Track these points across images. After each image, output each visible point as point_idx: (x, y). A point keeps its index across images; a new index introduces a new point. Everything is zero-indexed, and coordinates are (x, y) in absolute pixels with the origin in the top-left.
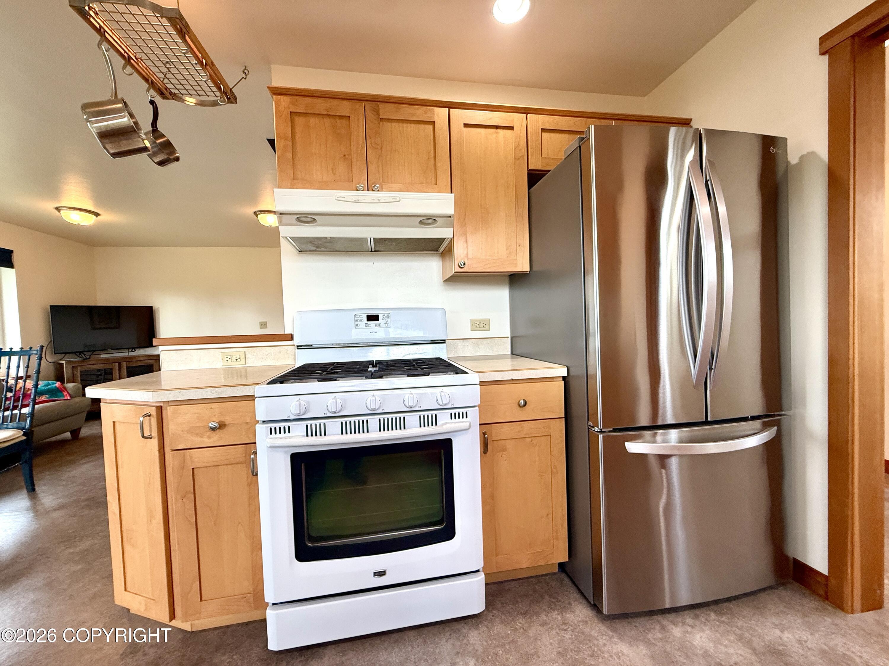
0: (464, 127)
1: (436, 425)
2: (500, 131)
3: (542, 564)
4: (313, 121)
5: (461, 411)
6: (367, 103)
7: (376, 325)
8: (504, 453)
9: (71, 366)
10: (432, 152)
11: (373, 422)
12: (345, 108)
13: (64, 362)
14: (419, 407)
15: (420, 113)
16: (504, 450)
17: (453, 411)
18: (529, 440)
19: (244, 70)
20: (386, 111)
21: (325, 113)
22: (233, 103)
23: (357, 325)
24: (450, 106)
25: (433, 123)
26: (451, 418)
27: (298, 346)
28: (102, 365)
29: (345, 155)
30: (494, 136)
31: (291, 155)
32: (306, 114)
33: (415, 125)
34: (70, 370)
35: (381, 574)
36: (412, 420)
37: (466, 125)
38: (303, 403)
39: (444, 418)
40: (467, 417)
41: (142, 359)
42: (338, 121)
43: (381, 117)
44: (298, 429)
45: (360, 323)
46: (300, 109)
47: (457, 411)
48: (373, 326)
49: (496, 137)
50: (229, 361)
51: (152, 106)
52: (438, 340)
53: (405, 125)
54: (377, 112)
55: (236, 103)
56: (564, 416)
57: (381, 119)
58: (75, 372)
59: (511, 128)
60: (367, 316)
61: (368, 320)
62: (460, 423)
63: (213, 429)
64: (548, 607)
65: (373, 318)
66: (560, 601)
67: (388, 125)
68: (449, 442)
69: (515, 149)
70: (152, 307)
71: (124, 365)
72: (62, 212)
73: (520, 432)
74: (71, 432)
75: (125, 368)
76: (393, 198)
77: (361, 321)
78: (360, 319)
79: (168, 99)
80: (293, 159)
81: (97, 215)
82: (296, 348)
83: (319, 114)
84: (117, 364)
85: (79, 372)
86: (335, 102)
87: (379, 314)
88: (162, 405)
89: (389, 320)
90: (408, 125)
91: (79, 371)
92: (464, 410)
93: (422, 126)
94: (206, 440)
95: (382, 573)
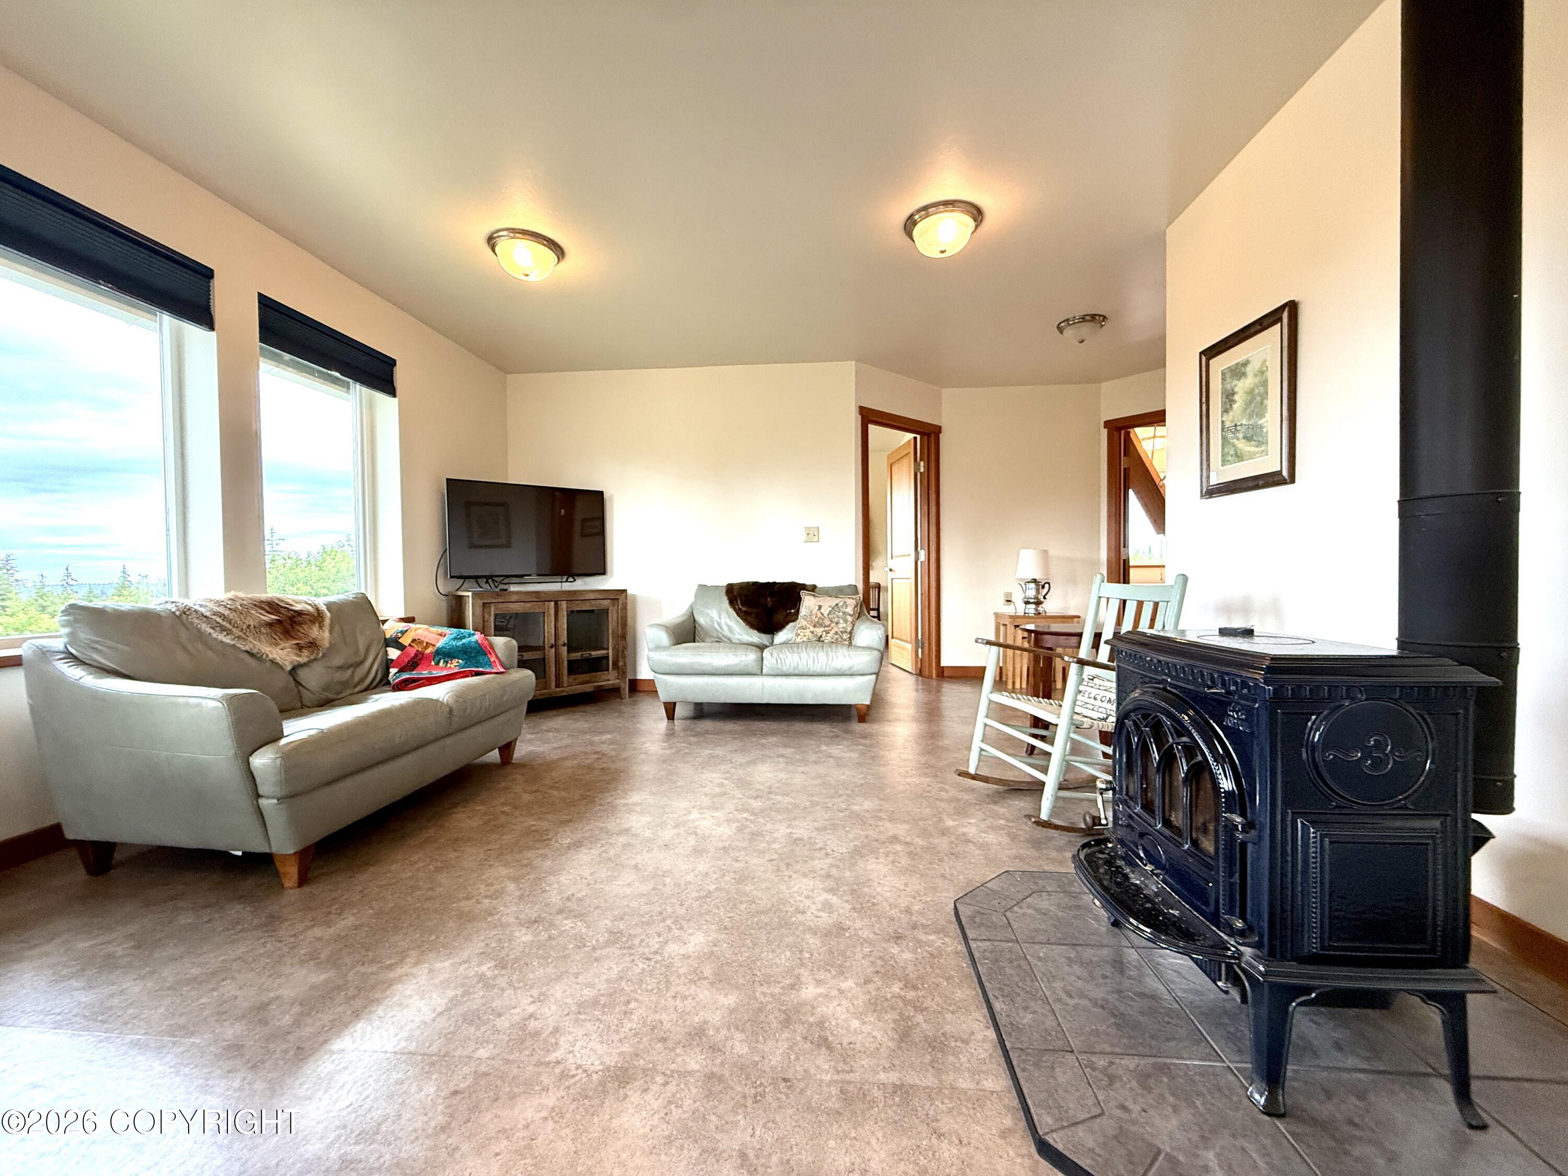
9: (480, 602)
13: (470, 594)
28: (528, 605)
34: (479, 610)
41: (592, 596)
58: (486, 616)
70: (602, 493)
71: (564, 605)
74: (501, 750)
75: (565, 613)
84: (552, 603)
85: (492, 618)
91: (493, 613)
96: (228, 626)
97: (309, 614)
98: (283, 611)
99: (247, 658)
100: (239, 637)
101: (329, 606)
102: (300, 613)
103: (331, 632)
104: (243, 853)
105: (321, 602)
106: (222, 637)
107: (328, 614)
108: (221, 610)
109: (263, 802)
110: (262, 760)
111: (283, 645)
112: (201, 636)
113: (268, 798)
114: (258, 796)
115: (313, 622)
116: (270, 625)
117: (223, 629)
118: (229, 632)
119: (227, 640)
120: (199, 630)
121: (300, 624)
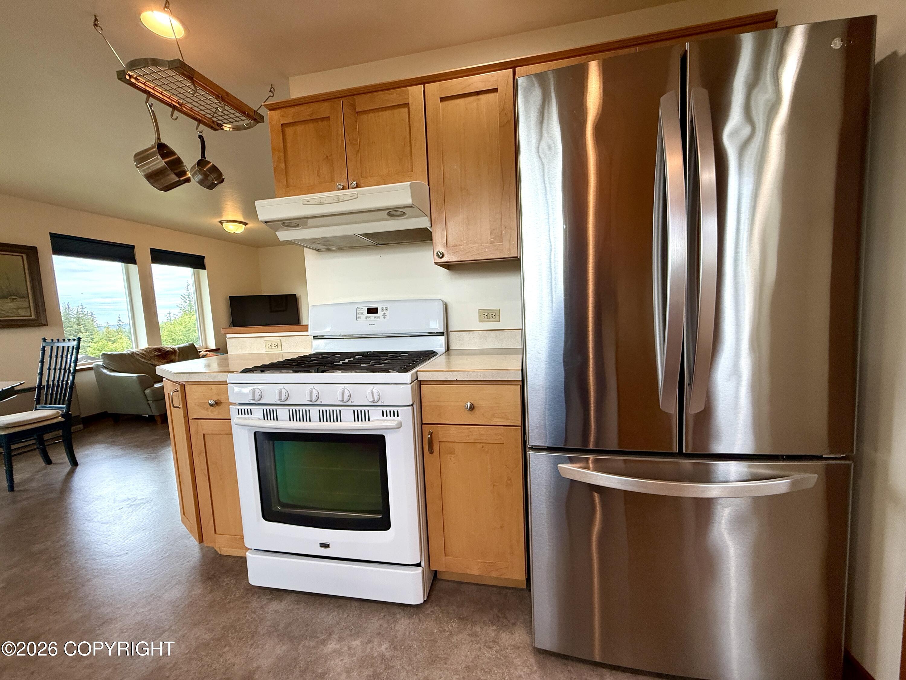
0: (441, 101)
1: (369, 420)
2: (483, 97)
3: (495, 576)
4: (299, 128)
5: (392, 409)
6: (343, 99)
7: (375, 318)
8: (453, 456)
10: (408, 136)
11: (314, 412)
12: (324, 110)
14: (352, 402)
15: (393, 97)
16: (452, 452)
17: (385, 409)
18: (479, 446)
19: (271, 89)
20: (362, 103)
21: (308, 118)
22: (261, 122)
23: (359, 318)
24: (424, 81)
25: (407, 105)
26: (383, 416)
27: (314, 337)
29: (327, 157)
30: (475, 104)
31: (284, 165)
32: (293, 124)
33: (390, 112)
35: (325, 546)
36: (347, 413)
37: (442, 99)
38: (257, 392)
39: (376, 415)
40: (398, 416)
42: (320, 123)
43: (357, 110)
44: (258, 412)
45: (361, 316)
46: (289, 120)
47: (388, 409)
48: (373, 318)
49: (478, 105)
50: (270, 347)
51: (200, 140)
52: (434, 333)
53: (380, 113)
54: (353, 106)
55: (264, 122)
56: (520, 425)
57: (357, 112)
59: (495, 90)
60: (368, 309)
61: (368, 313)
62: (391, 421)
63: (211, 405)
64: (489, 621)
65: (372, 311)
66: (506, 618)
67: (365, 117)
68: (382, 438)
69: (500, 114)
70: (295, 295)
72: (224, 224)
73: (468, 436)
76: (351, 195)
77: (362, 313)
78: (361, 311)
79: (218, 130)
80: (286, 169)
81: (246, 224)
82: (313, 338)
83: (304, 121)
86: (316, 106)
87: (378, 307)
88: (184, 383)
89: (387, 313)
90: (384, 113)
92: (395, 409)
93: (396, 111)
94: (210, 414)
95: (327, 546)
96: (145, 357)
97: (171, 351)
98: (162, 351)
99: (151, 366)
100: (148, 360)
101: (179, 348)
102: (168, 351)
103: (178, 357)
104: (149, 415)
105: (176, 347)
106: (143, 360)
107: (178, 351)
108: (143, 352)
109: (149, 402)
110: (148, 391)
111: (162, 361)
112: (137, 360)
113: (150, 401)
114: (148, 401)
115: (172, 354)
116: (158, 356)
117: (143, 358)
118: (145, 358)
119: (145, 361)
120: (137, 358)
121: (168, 355)
